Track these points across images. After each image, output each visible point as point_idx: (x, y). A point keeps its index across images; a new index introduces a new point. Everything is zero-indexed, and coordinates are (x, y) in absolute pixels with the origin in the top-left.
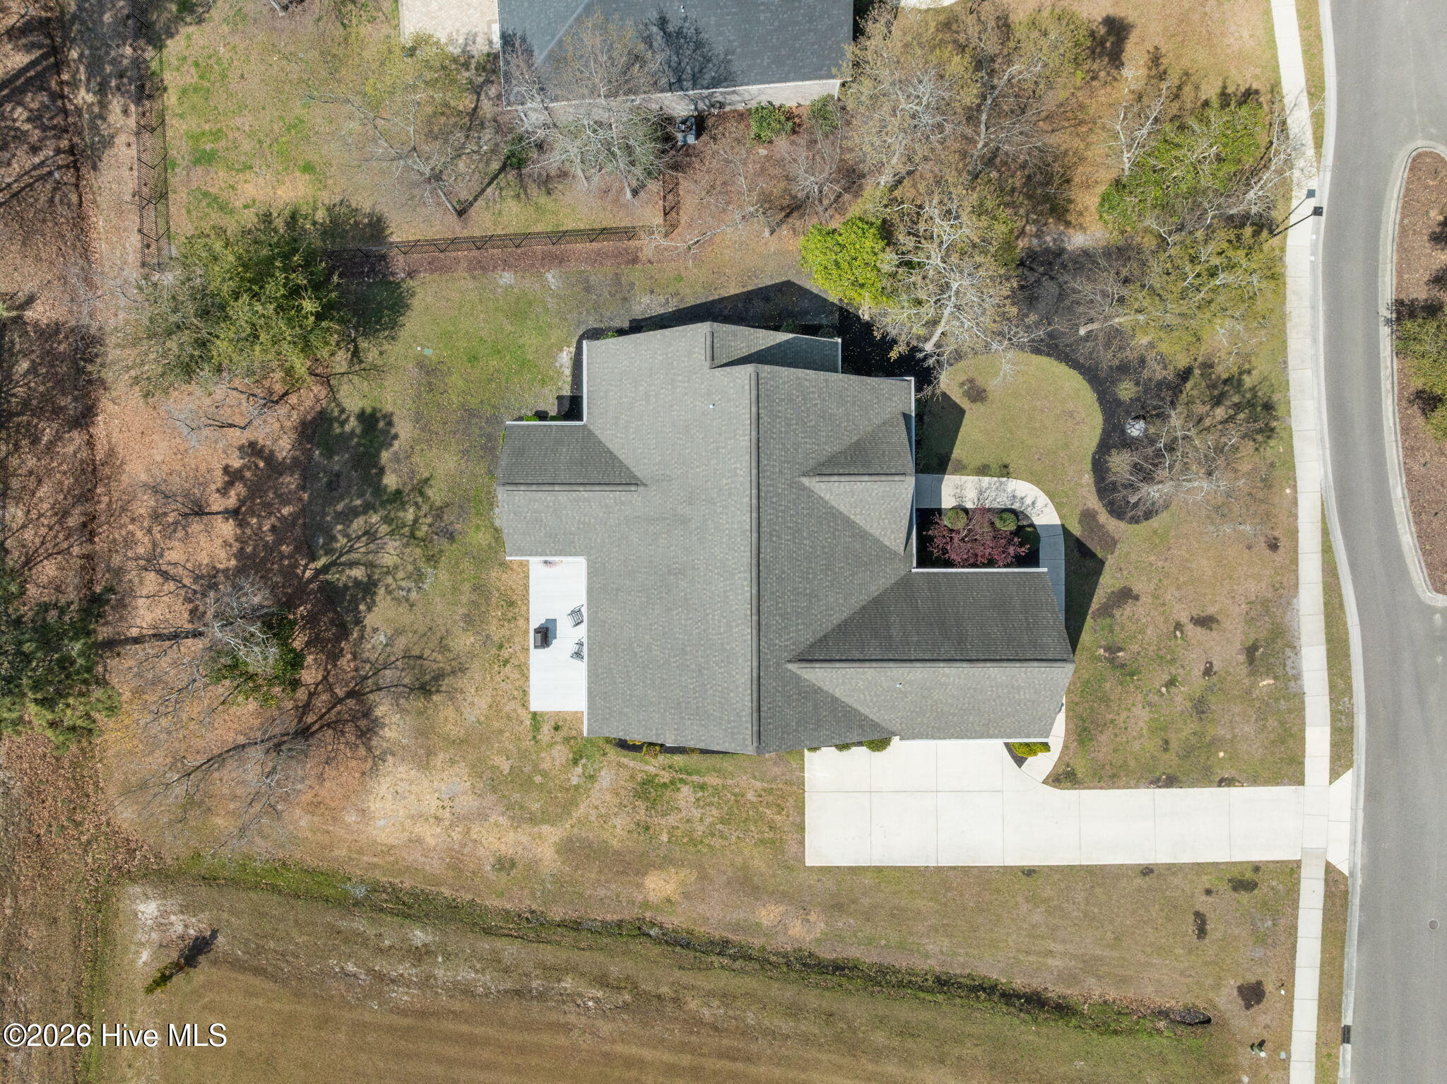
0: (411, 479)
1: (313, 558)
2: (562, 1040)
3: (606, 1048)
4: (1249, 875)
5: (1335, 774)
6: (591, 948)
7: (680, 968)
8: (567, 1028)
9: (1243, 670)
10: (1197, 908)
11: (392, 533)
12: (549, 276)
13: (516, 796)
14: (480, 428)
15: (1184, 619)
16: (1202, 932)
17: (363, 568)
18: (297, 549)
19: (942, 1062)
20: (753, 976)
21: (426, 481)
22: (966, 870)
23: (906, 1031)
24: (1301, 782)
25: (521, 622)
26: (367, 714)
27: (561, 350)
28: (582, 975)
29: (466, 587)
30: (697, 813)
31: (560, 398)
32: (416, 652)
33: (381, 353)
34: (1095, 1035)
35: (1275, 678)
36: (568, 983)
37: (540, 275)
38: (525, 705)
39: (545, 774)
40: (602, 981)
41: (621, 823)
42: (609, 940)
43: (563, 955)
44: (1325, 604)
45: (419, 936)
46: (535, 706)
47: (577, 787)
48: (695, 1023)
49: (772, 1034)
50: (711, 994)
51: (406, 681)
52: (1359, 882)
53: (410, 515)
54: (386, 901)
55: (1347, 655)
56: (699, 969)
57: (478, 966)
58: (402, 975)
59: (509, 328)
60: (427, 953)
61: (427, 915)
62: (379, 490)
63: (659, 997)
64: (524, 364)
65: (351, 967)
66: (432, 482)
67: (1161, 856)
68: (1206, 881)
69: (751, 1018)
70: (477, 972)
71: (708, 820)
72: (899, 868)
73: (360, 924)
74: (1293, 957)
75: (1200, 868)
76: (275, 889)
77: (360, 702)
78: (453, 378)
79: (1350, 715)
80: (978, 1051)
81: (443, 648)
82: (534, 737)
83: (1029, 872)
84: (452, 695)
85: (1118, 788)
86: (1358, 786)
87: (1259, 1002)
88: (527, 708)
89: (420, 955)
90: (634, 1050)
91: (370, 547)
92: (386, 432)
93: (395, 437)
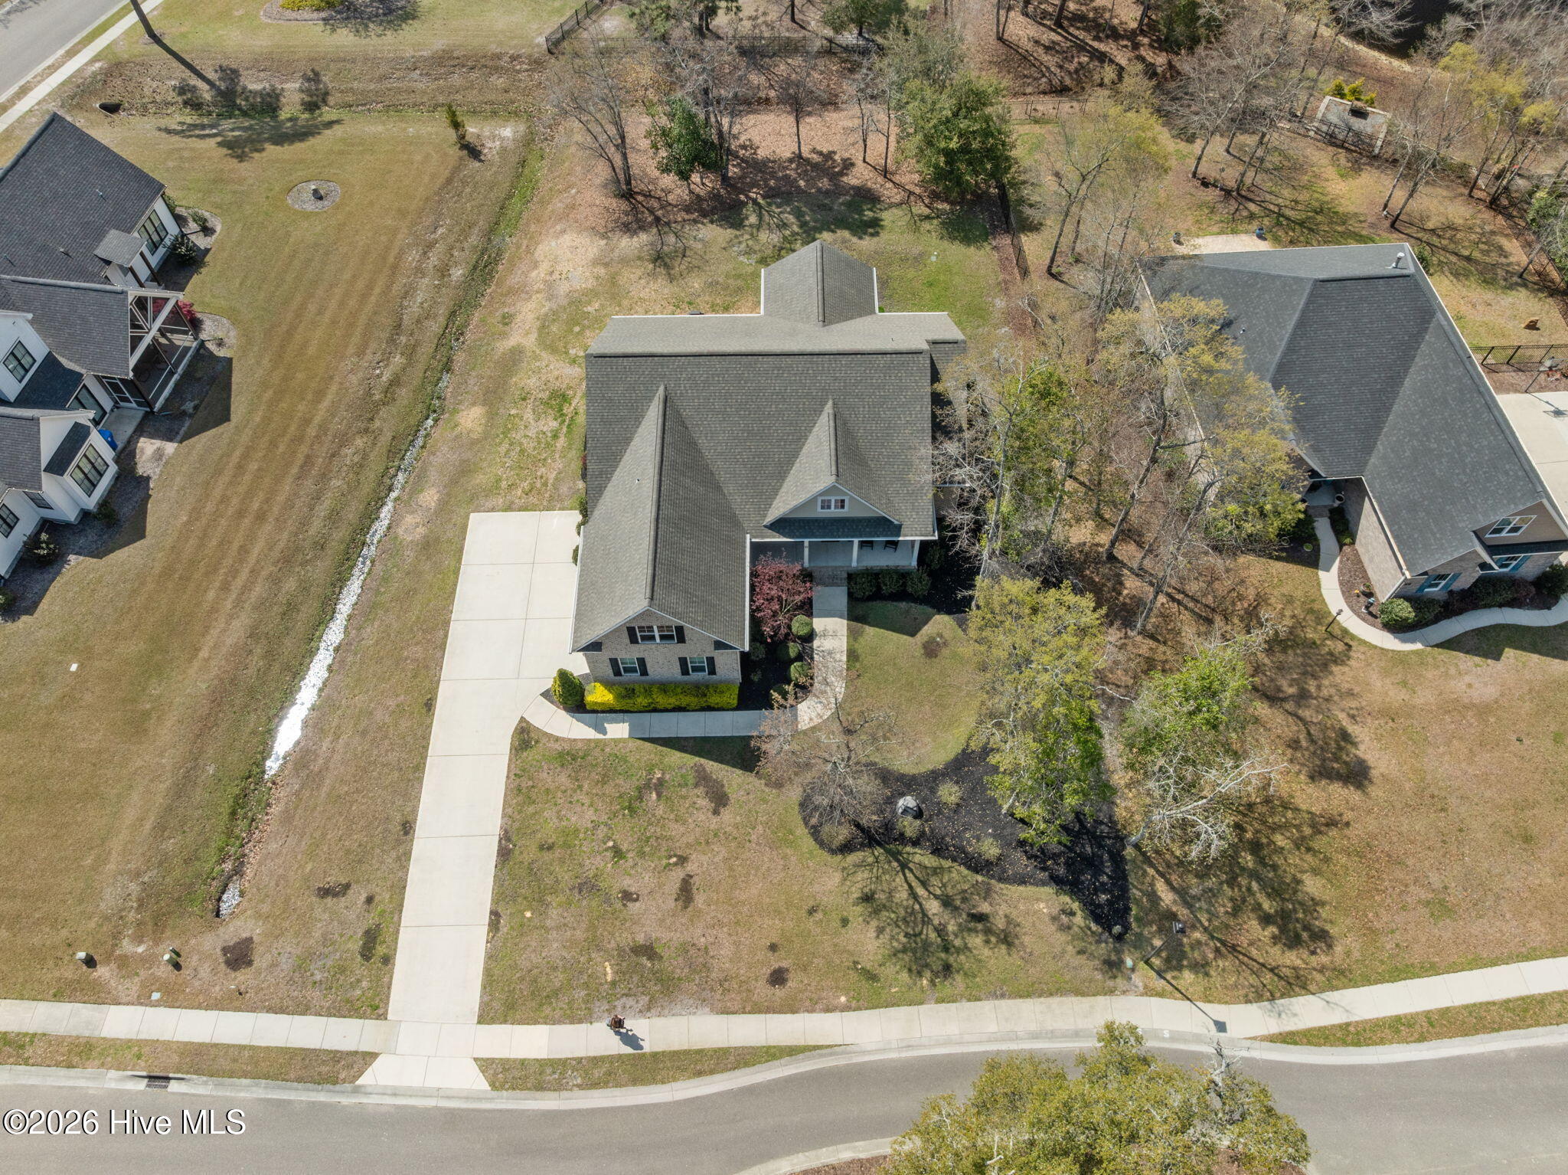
1: (764, 197)
2: (351, 350)
3: (337, 379)
4: (381, 950)
5: (485, 1065)
6: (425, 378)
7: (394, 438)
8: (360, 353)
9: (625, 939)
10: (354, 886)
11: (785, 238)
13: (564, 317)
15: (691, 867)
16: (325, 892)
17: (757, 223)
18: (771, 188)
22: (443, 647)
23: (291, 608)
24: (482, 1019)
26: (640, 228)
28: (404, 369)
30: (532, 433)
32: (688, 253)
33: (929, 232)
34: (237, 791)
35: (614, 983)
36: (398, 360)
37: (1006, 323)
40: (395, 382)
41: (532, 382)
43: (423, 359)
44: (700, 1052)
45: (458, 273)
47: (566, 353)
48: (343, 440)
49: (317, 497)
50: (365, 456)
51: (665, 248)
52: (345, 1100)
54: (489, 257)
55: (635, 1081)
57: (426, 305)
58: (429, 259)
60: (443, 275)
61: (473, 278)
62: (819, 229)
63: (372, 419)
65: (440, 231)
67: (421, 845)
68: (384, 896)
69: (336, 483)
70: (422, 303)
71: (524, 441)
72: (454, 590)
73: (474, 239)
74: (271, 1010)
75: (399, 889)
76: (510, 196)
77: (651, 224)
78: (913, 273)
79: (559, 1087)
81: (690, 269)
83: (429, 705)
84: (652, 275)
85: (506, 795)
86: (467, 1098)
87: (228, 963)
89: (443, 272)
90: (330, 397)
91: (773, 226)
92: (865, 234)
93: (861, 238)
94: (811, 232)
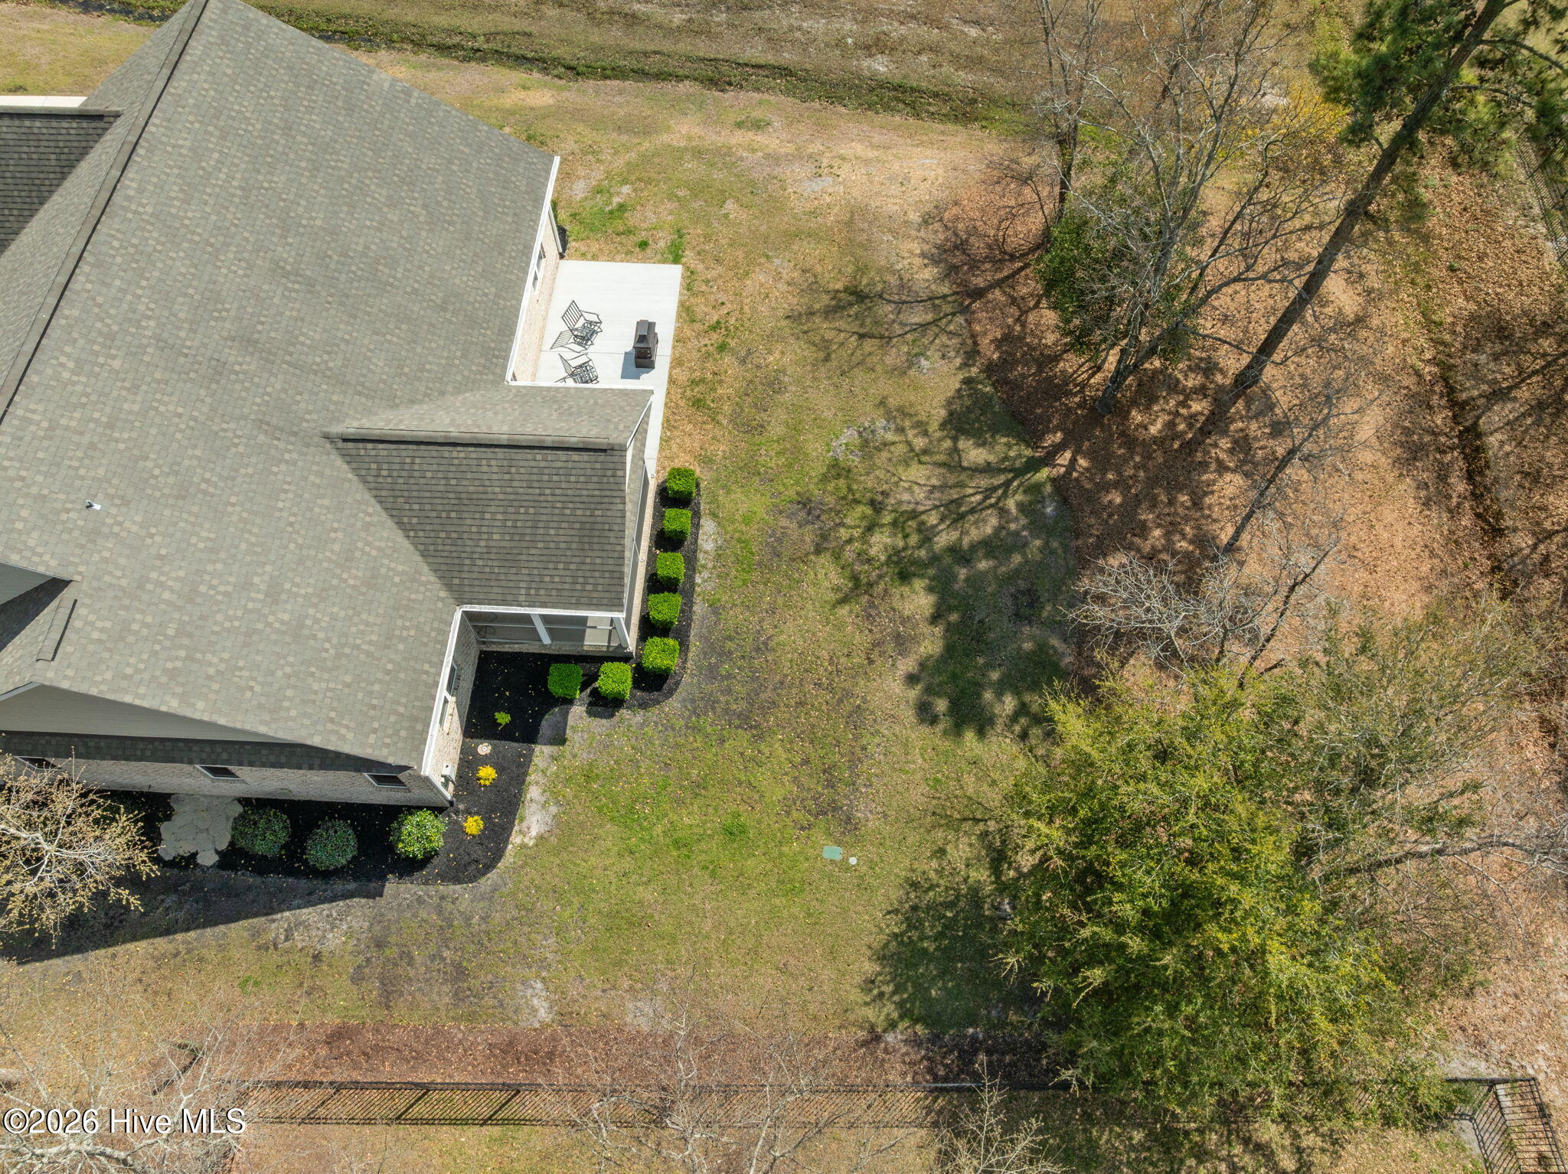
0: (872, 605)
1: (1060, 484)
6: (646, 54)
7: (529, 35)
11: (914, 515)
12: (544, 1014)
13: (718, 175)
14: (729, 691)
17: (965, 464)
18: (1091, 497)
20: (437, 28)
21: (844, 601)
25: (683, 376)
26: (953, 269)
27: (541, 838)
28: (660, 27)
29: (776, 430)
31: (560, 740)
33: (942, 852)
37: (564, 1016)
38: (690, 275)
39: (672, 196)
42: (622, 63)
43: (684, 46)
45: (880, 66)
46: (675, 272)
47: (624, 182)
51: (889, 308)
53: (881, 542)
54: (930, 104)
56: (505, 34)
57: (798, 34)
58: (902, 23)
59: (648, 894)
60: (868, 47)
61: (872, 90)
62: (941, 586)
63: (561, 5)
64: (628, 817)
65: (972, 31)
66: (832, 597)
70: (799, 29)
73: (963, 78)
77: (964, 284)
78: (779, 793)
81: (825, 351)
82: (681, 237)
84: (814, 287)
88: (687, 268)
89: (876, 46)
91: (954, 494)
92: (929, 690)
93: (911, 679)
94: (931, 572)
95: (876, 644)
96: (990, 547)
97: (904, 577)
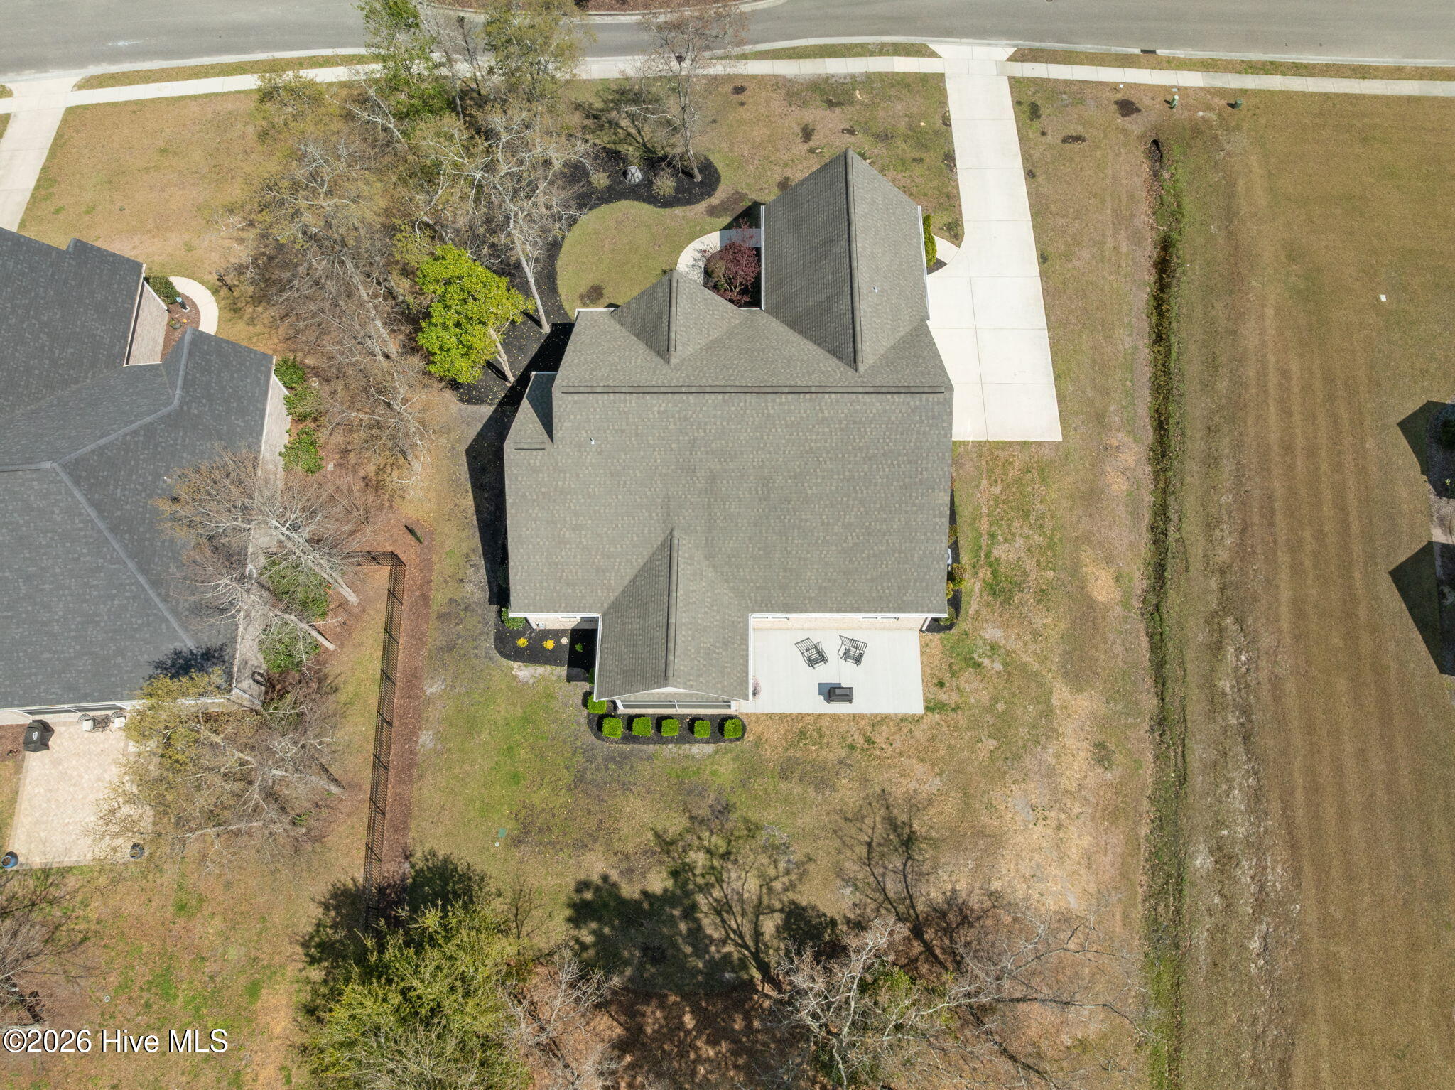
0: (654, 853)
1: (750, 984)
2: (1290, 686)
3: (1288, 639)
4: (1025, 108)
5: (933, 54)
6: (1182, 664)
7: (1187, 570)
8: (1275, 682)
9: (848, 109)
10: (1059, 141)
11: (720, 881)
12: (430, 691)
13: (1023, 732)
14: (598, 769)
15: (806, 147)
16: (1079, 139)
17: (761, 918)
18: (738, 1006)
19: (1235, 332)
20: (1182, 501)
21: (657, 836)
22: (1048, 308)
23: (1212, 363)
24: (943, 75)
25: (824, 723)
26: (943, 915)
27: (515, 677)
28: (1213, 670)
29: (784, 787)
30: (1020, 542)
31: (569, 680)
32: (862, 850)
33: (499, 894)
34: (1185, 220)
35: (854, 89)
36: (1226, 685)
37: (429, 700)
38: (918, 720)
39: (994, 700)
40: (1216, 648)
41: (1040, 620)
42: (1170, 646)
43: (1194, 692)
44: (790, 58)
45: (1201, 861)
46: (917, 708)
47: (1005, 664)
48: (1243, 551)
49: (1239, 478)
50: (1209, 539)
51: (899, 865)
52: (1021, 42)
53: (699, 859)
54: (1167, 906)
55: (833, 46)
56: (1185, 552)
57: (1224, 787)
58: (1253, 878)
59: (484, 736)
60: (1220, 849)
61: (1176, 855)
62: (668, 899)
63: (1222, 589)
64: (527, 719)
65: (1255, 945)
66: (659, 828)
67: (1018, 165)
68: (1033, 135)
69: (1227, 499)
70: (1231, 788)
71: (1027, 531)
72: (1053, 361)
73: (1200, 937)
74: (1090, 82)
75: (1023, 139)
76: (1174, 1058)
77: (927, 922)
78: (536, 801)
79: (883, 45)
80: (1219, 306)
81: (859, 817)
82: (953, 710)
83: (1043, 258)
84: (914, 806)
85: (958, 193)
86: (942, 41)
87: (1133, 104)
88: (921, 717)
89: (1224, 857)
90: (1285, 611)
91: (736, 909)
92: (597, 889)
93: (605, 878)
94: (678, 892)
95: (627, 857)
96: (696, 934)
97: (675, 874)
